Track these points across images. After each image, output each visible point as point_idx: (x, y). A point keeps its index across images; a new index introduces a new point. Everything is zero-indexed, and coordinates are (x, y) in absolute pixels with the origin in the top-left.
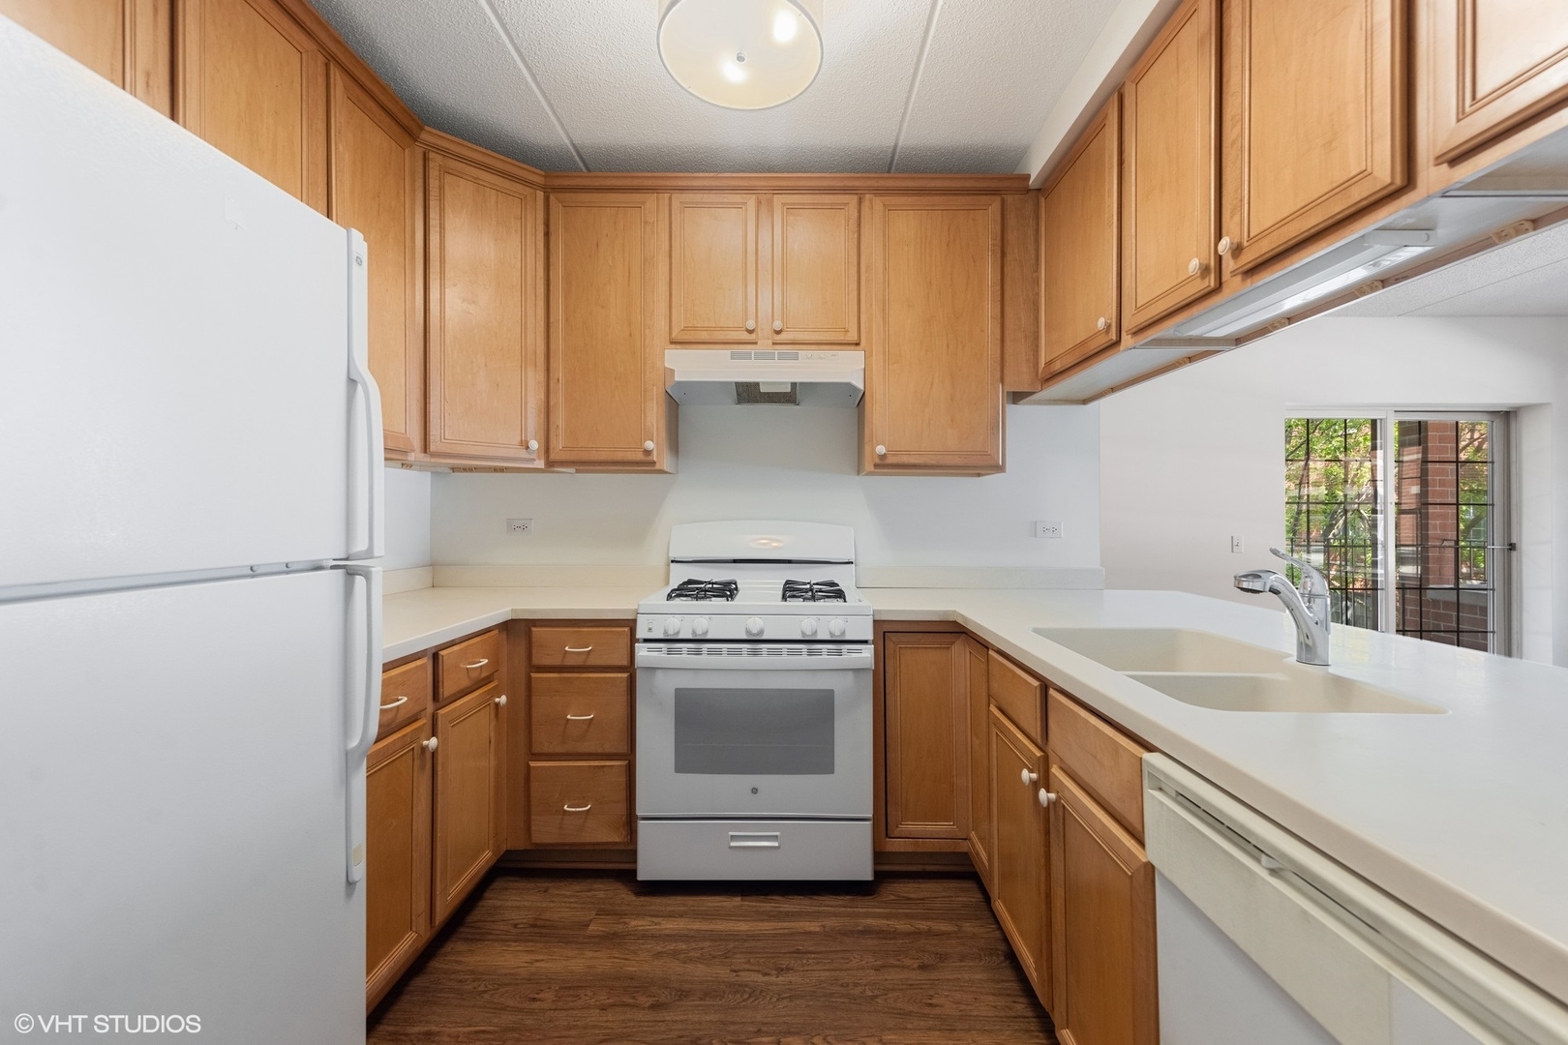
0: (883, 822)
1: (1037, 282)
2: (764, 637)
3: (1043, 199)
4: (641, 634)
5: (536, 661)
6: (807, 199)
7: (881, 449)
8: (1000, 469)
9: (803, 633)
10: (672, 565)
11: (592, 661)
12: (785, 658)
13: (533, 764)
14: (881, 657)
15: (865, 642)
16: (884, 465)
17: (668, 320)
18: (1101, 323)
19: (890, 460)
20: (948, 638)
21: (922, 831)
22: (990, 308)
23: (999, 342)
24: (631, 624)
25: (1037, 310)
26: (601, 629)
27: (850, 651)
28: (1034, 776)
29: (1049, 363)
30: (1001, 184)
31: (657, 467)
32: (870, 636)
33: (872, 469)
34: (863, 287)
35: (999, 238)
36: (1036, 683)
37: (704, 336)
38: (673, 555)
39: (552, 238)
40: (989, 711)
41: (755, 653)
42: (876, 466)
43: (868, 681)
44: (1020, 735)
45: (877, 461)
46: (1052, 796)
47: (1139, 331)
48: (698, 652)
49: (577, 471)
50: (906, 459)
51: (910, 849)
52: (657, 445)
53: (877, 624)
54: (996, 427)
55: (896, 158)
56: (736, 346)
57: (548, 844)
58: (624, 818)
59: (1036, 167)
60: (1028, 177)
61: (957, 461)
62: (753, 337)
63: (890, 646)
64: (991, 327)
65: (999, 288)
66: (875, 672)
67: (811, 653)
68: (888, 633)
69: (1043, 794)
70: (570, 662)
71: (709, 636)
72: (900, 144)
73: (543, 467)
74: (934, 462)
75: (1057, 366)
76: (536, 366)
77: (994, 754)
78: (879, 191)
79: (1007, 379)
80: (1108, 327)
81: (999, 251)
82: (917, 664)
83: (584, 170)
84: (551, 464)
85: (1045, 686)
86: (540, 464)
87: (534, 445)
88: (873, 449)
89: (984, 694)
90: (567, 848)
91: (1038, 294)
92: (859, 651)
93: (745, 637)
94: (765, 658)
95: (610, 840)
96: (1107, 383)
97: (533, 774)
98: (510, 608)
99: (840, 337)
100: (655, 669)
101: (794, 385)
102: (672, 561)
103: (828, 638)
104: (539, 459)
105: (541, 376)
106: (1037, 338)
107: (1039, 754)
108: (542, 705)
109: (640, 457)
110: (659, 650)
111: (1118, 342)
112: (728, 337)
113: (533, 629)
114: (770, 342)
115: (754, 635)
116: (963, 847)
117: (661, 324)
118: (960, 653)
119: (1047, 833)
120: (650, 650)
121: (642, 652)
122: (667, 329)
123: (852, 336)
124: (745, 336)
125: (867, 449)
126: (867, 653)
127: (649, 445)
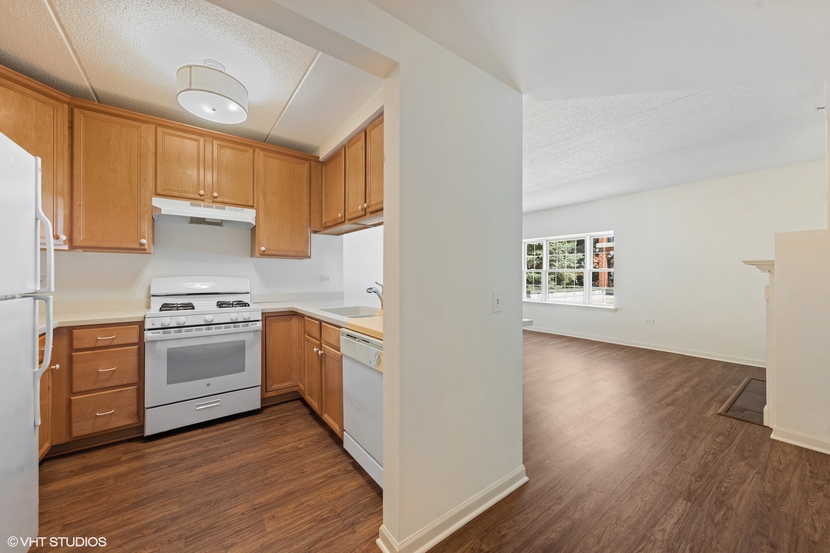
0: (265, 387)
1: (322, 193)
2: (213, 323)
3: (324, 167)
4: (147, 327)
5: (75, 346)
6: (229, 145)
7: (263, 248)
8: (309, 257)
9: (231, 319)
10: (152, 298)
11: (115, 343)
12: (223, 329)
13: (72, 398)
14: (265, 326)
15: (258, 321)
16: (263, 254)
17: (154, 184)
18: (340, 215)
19: (267, 253)
20: (290, 317)
21: (279, 386)
22: (305, 200)
23: (309, 213)
24: (141, 324)
25: (322, 203)
26: (121, 327)
27: (252, 325)
28: (318, 349)
29: (326, 223)
30: (309, 157)
31: (147, 251)
32: (260, 318)
33: (259, 256)
34: (255, 185)
35: (309, 176)
36: (318, 322)
37: (176, 194)
38: (152, 292)
39: (76, 132)
40: (305, 337)
41: (208, 329)
42: (261, 255)
43: (259, 335)
44: (314, 340)
45: (261, 253)
46: (322, 352)
47: (350, 220)
48: (180, 332)
49: (83, 251)
50: (273, 253)
51: (275, 394)
52: (148, 241)
53: (263, 313)
54: (307, 242)
55: (269, 137)
56: (193, 200)
57: (86, 435)
58: (135, 412)
59: (323, 155)
60: (319, 158)
61: (293, 254)
62: (203, 198)
63: (268, 322)
64: (306, 208)
65: (309, 194)
66: (262, 332)
67: (235, 327)
68: (267, 317)
69: (320, 352)
70: (99, 344)
71: (186, 325)
72: (271, 133)
73: (67, 249)
74: (284, 254)
75: (328, 224)
76: (63, 196)
77: (306, 350)
78: (262, 149)
79: (312, 226)
80: (342, 217)
81: (309, 181)
82: (278, 327)
83: (96, 101)
84: (72, 247)
85: (321, 322)
86: (66, 247)
87: (64, 237)
88: (260, 249)
89: (303, 331)
90: (97, 434)
91: (322, 198)
92: (256, 324)
93: (204, 323)
94: (214, 330)
95: (126, 424)
96: (345, 230)
97: (73, 404)
98: (58, 321)
99: (245, 203)
100: (156, 341)
101: (222, 220)
102: (152, 296)
103: (243, 320)
104: (65, 245)
105: (67, 201)
106: (322, 213)
107: (319, 342)
108: (77, 369)
109: (137, 246)
110: (159, 333)
111: (344, 221)
112: (189, 196)
113: (74, 331)
114: (211, 201)
115: (209, 322)
116: (295, 389)
117: (151, 185)
118: (295, 322)
119: (321, 364)
120: (153, 333)
121: (148, 335)
122: (154, 188)
123: (251, 203)
124: (198, 197)
125: (257, 248)
126: (259, 325)
127: (144, 241)
